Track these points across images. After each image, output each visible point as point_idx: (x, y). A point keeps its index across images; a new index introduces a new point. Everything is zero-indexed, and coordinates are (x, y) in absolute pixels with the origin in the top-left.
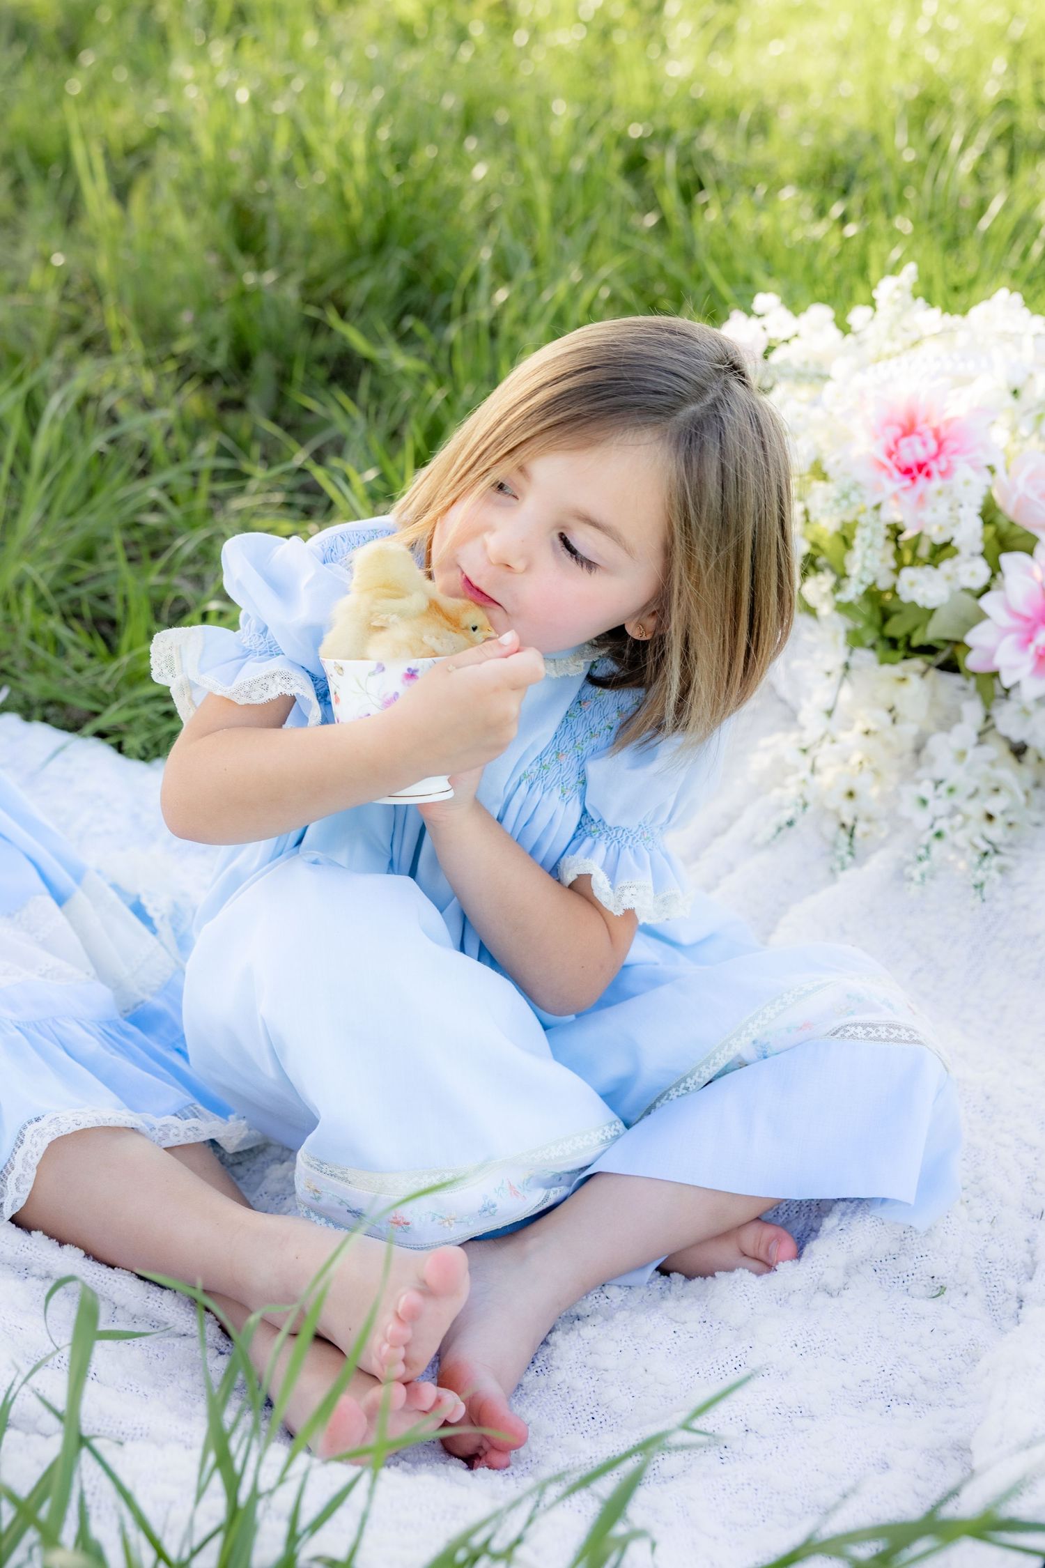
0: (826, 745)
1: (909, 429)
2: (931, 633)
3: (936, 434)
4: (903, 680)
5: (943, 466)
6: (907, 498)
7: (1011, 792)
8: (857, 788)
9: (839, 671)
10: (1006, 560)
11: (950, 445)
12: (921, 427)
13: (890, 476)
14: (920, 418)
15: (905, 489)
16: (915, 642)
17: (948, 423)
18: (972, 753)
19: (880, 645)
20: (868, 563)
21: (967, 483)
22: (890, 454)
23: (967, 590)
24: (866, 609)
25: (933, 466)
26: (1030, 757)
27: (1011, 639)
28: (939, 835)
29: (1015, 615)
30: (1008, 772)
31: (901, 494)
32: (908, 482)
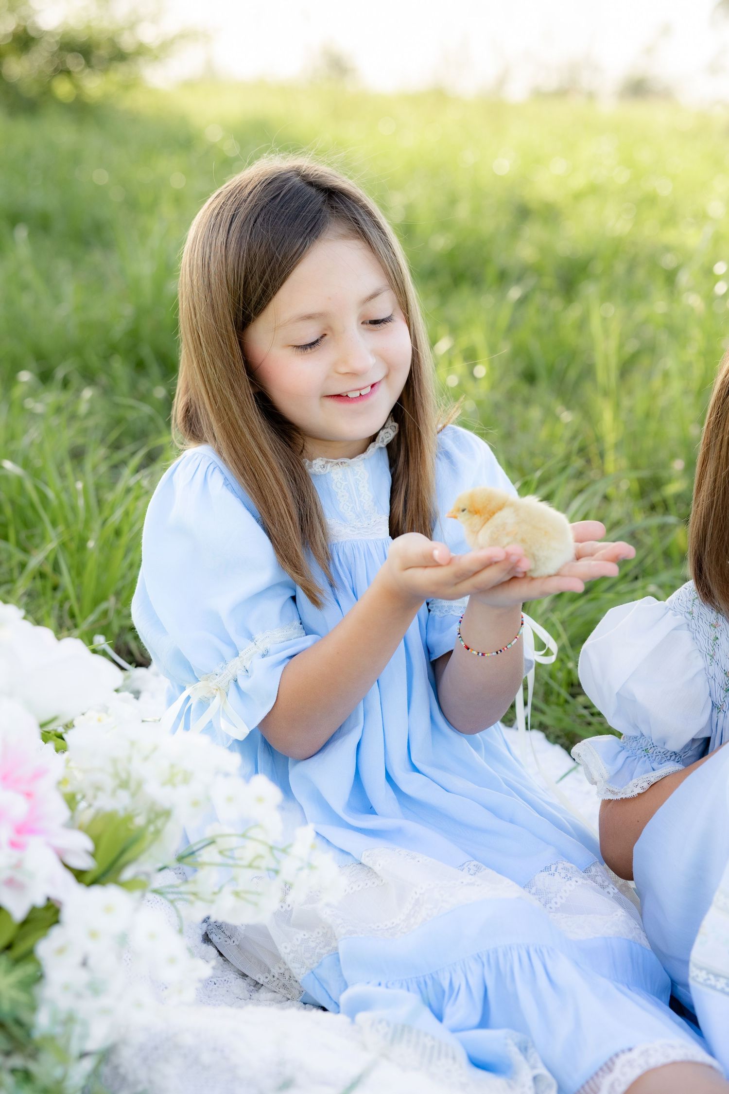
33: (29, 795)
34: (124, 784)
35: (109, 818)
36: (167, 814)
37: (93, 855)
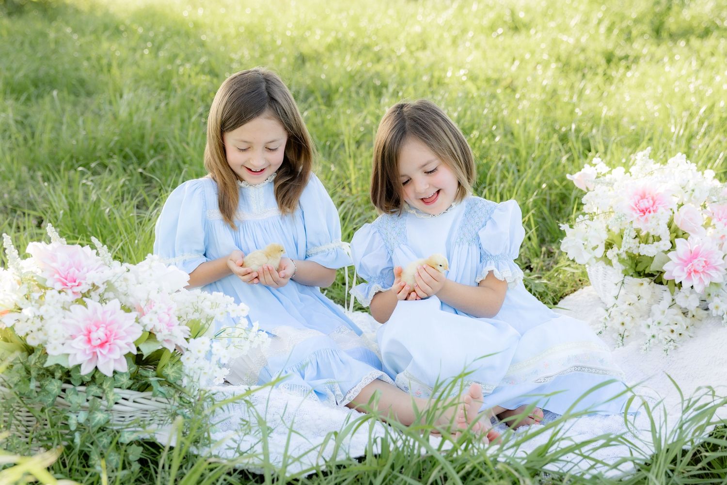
0: (614, 308)
1: (643, 197)
2: (652, 268)
3: (653, 199)
4: (642, 284)
5: (655, 208)
6: (642, 219)
7: (681, 325)
8: (625, 322)
9: (620, 284)
10: (677, 241)
11: (657, 202)
12: (647, 197)
13: (636, 213)
14: (647, 194)
15: (641, 216)
16: (646, 272)
17: (657, 195)
18: (667, 311)
19: (634, 275)
20: (627, 241)
21: (662, 213)
22: (636, 205)
23: (664, 251)
24: (630, 262)
25: (651, 209)
26: (690, 315)
27: (678, 267)
28: (653, 336)
29: (681, 259)
30: (680, 318)
31: (640, 218)
32: (642, 214)
33: (169, 315)
34: (196, 311)
35: (193, 321)
36: (212, 318)
37: (190, 332)
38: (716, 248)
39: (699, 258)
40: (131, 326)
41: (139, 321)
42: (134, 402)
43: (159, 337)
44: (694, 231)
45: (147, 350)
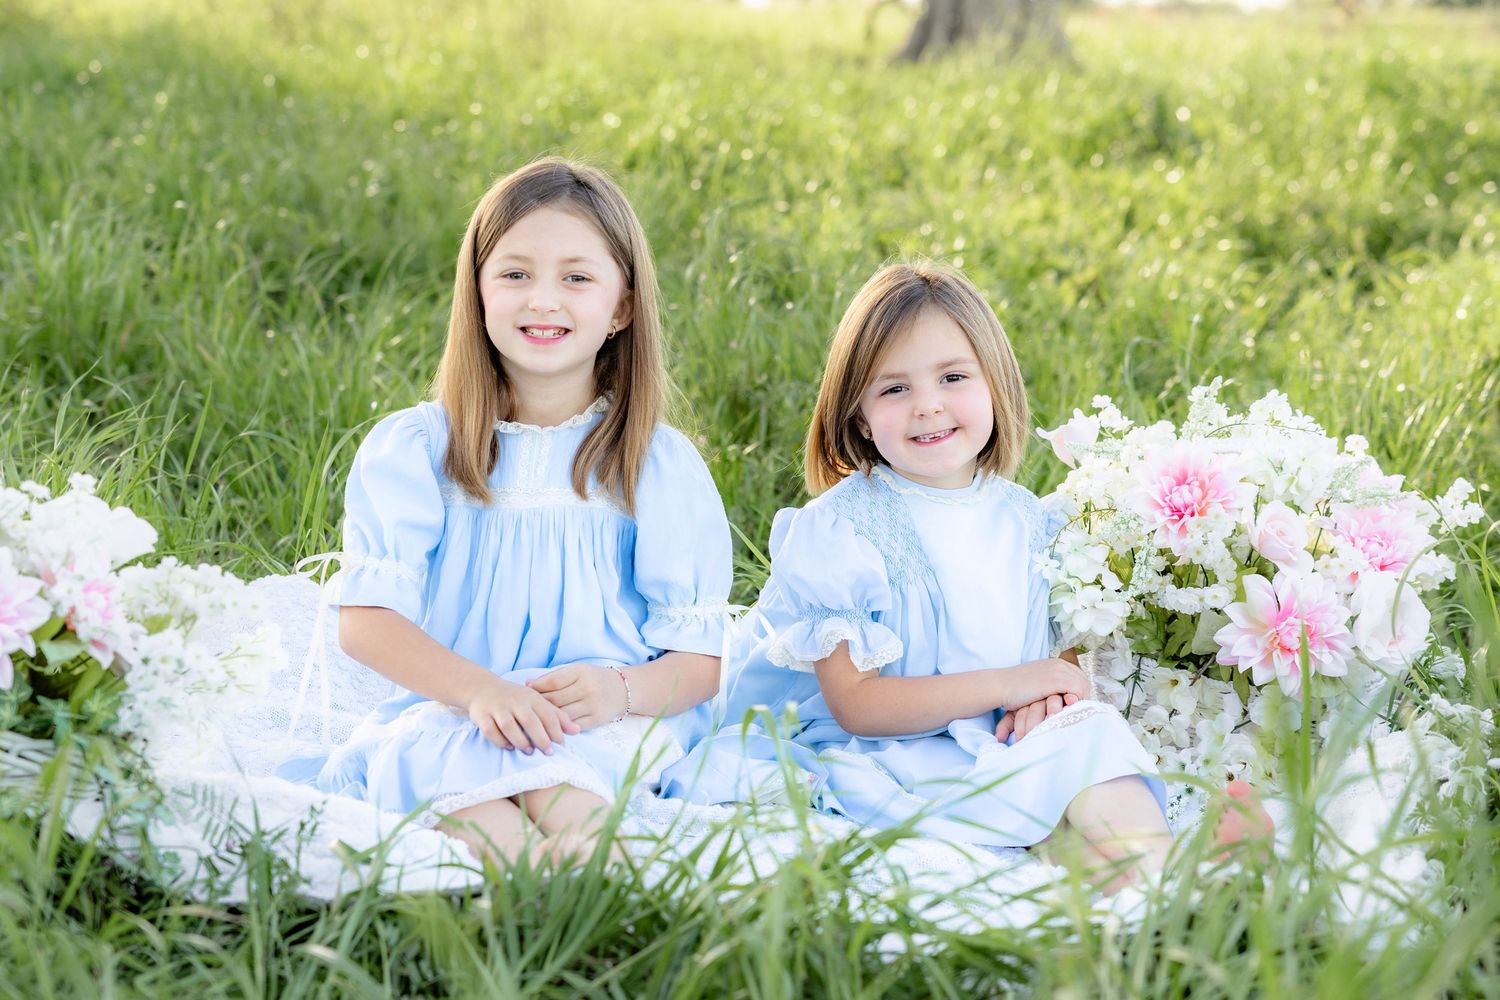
1: (1182, 480)
2: (1195, 647)
4: (1177, 681)
5: (1203, 506)
6: (1175, 528)
7: (1254, 766)
9: (1131, 681)
10: (1248, 580)
11: (1212, 493)
12: (1189, 480)
13: (1163, 513)
14: (1190, 473)
15: (1173, 521)
16: (1184, 654)
17: (1211, 477)
18: (1228, 736)
20: (1142, 575)
21: (1217, 516)
22: (1164, 496)
24: (1153, 626)
25: (1197, 508)
27: (1245, 637)
29: (1252, 620)
30: (1252, 750)
31: (1170, 526)
32: (1176, 517)
38: (1332, 599)
39: (1291, 619)
40: (30, 601)
41: (47, 594)
42: (20, 756)
43: (83, 632)
44: (1288, 562)
45: (58, 655)
